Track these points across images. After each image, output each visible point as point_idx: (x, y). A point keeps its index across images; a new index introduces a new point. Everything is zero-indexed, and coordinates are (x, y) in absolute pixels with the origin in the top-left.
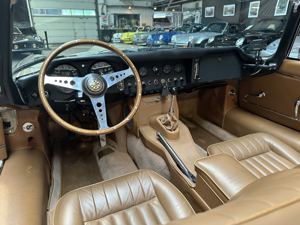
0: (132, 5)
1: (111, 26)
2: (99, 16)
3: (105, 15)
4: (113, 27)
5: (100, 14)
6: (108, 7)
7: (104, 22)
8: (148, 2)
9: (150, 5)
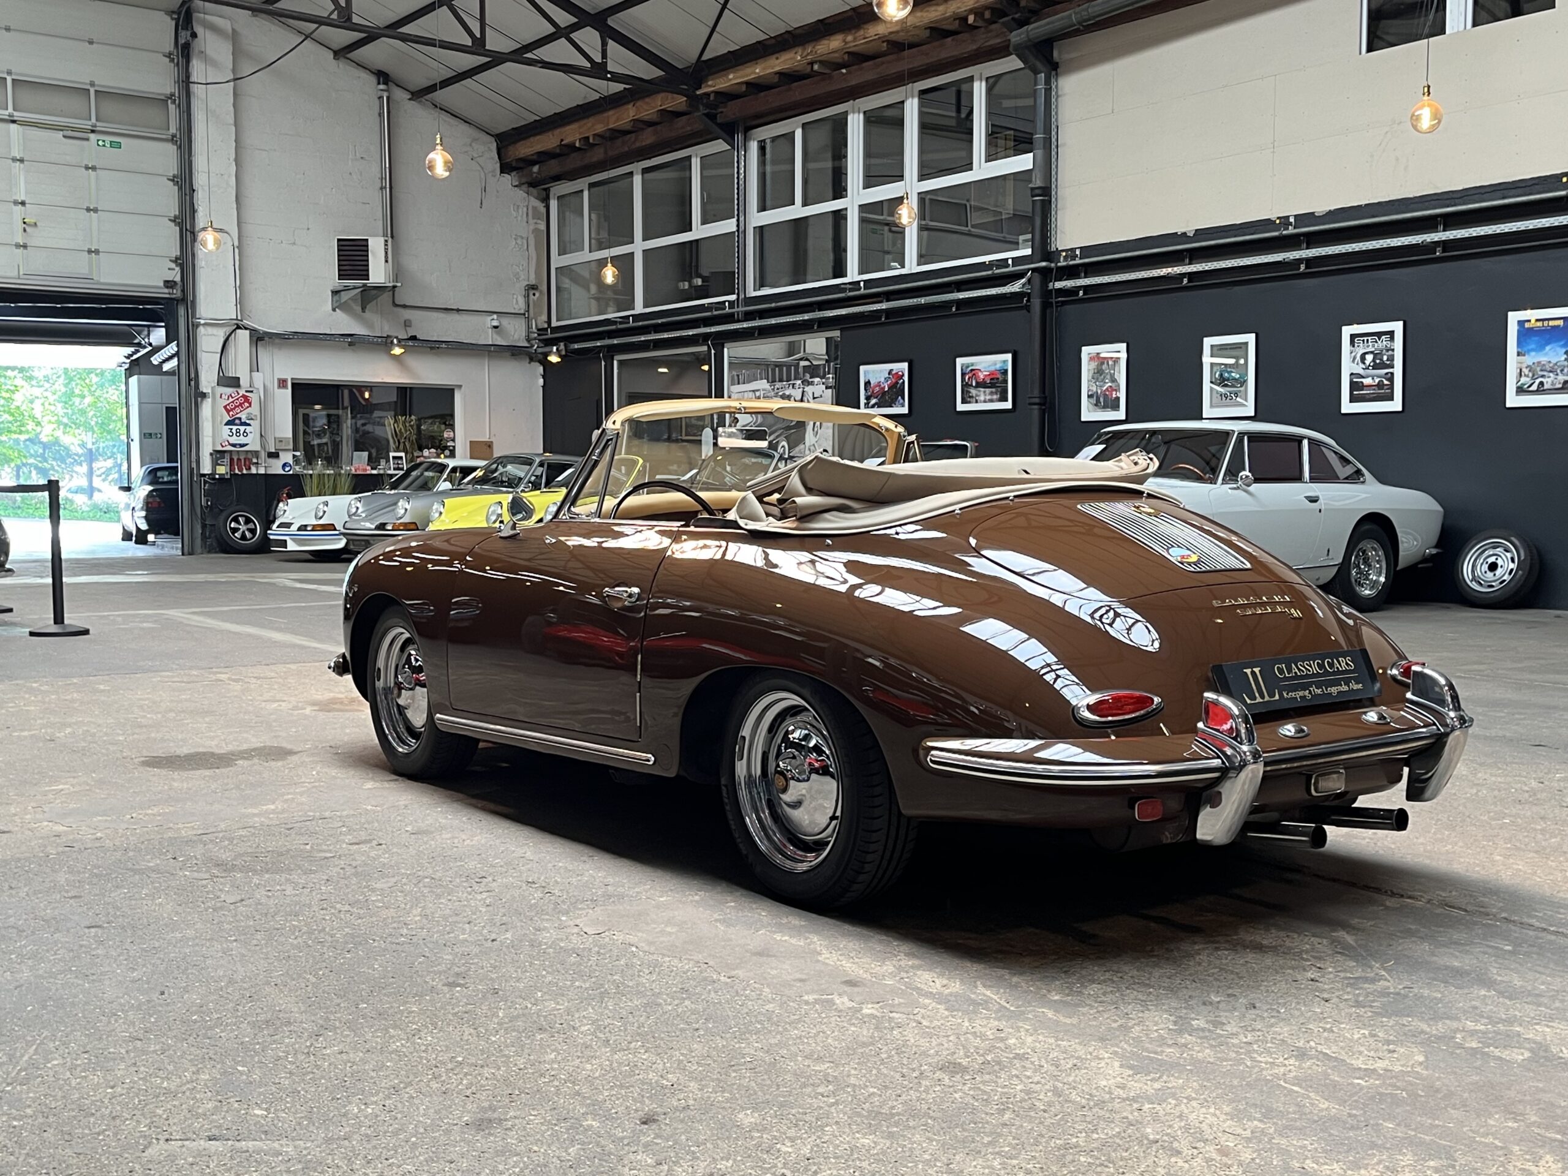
0: (412, 333)
1: (274, 455)
2: (204, 395)
3: (242, 392)
4: (287, 457)
7: (234, 428)
8: (506, 322)
9: (516, 337)
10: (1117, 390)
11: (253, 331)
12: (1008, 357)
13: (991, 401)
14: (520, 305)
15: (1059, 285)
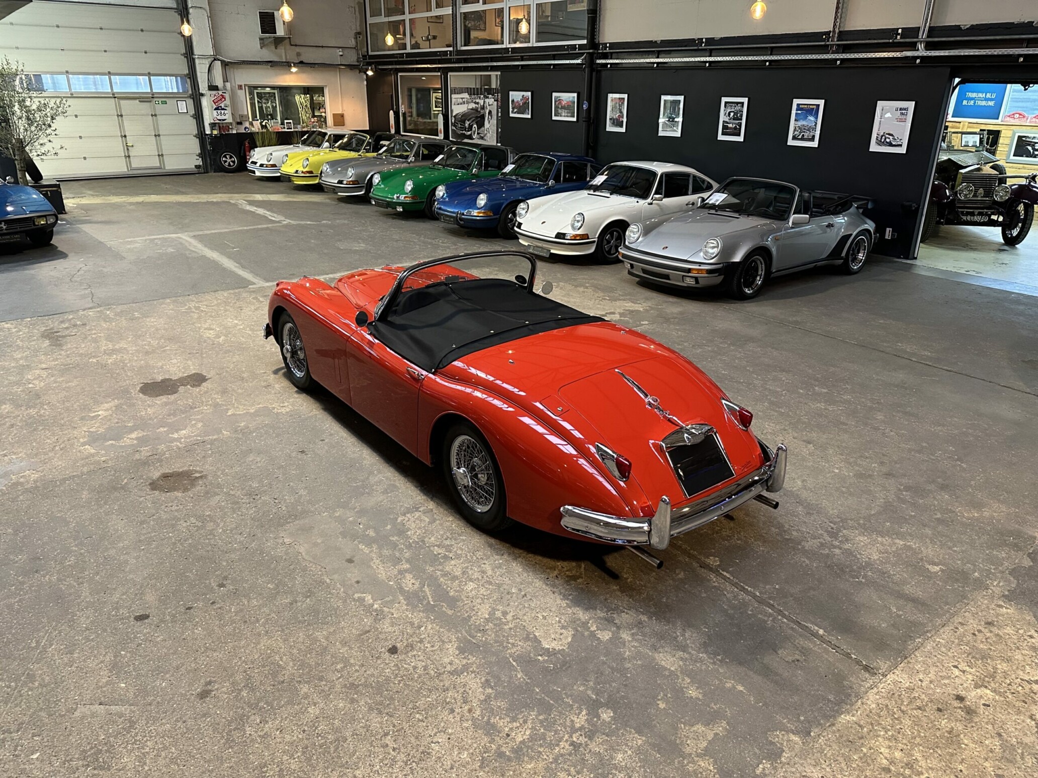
0: (301, 59)
1: (240, 123)
5: (203, 87)
6: (226, 65)
7: (219, 111)
8: (346, 52)
9: (352, 60)
10: (623, 117)
11: (223, 62)
12: (575, 95)
13: (567, 116)
14: (352, 43)
15: (599, 61)
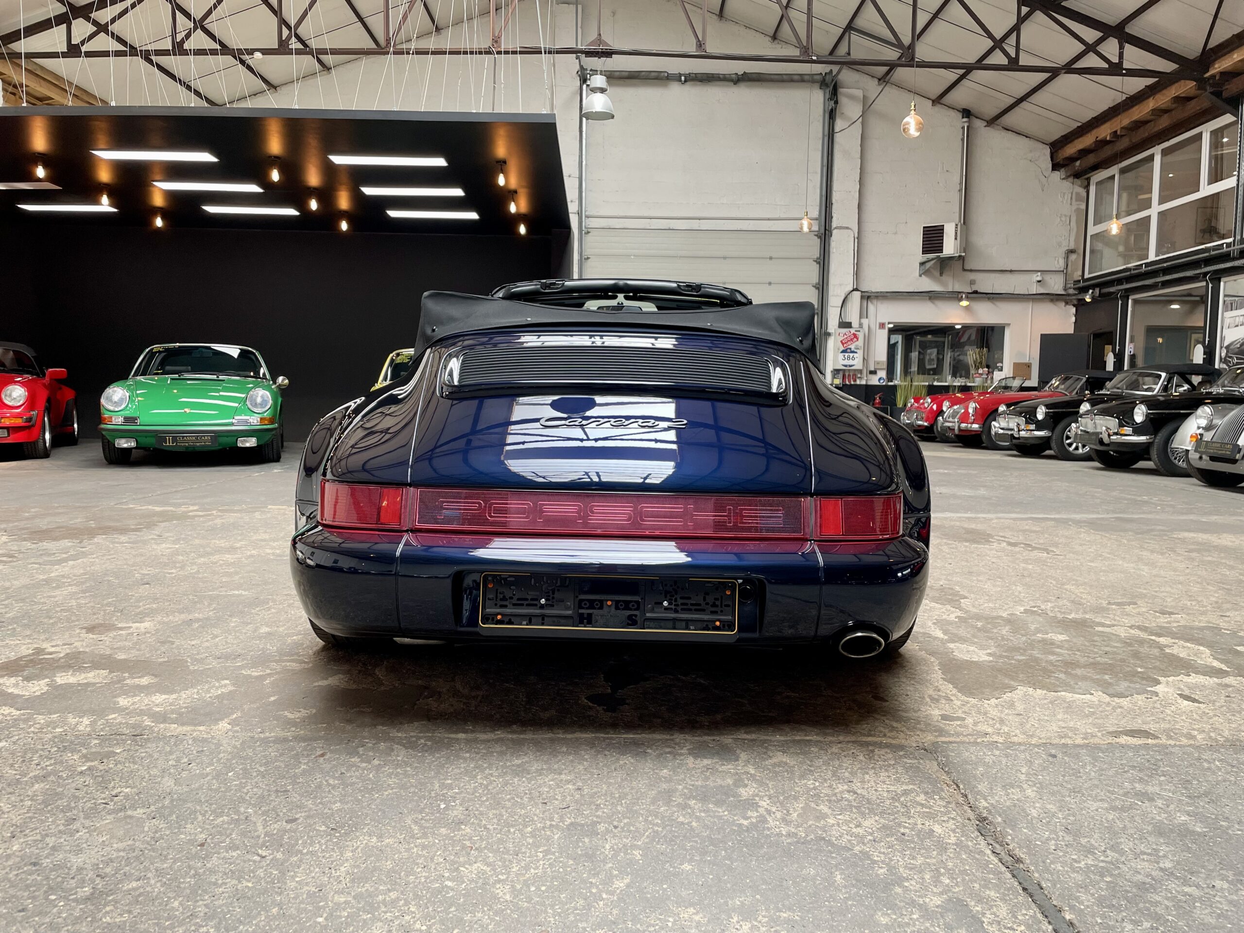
0: (975, 288)
1: (874, 372)
2: (829, 334)
3: (853, 331)
4: (883, 374)
5: (832, 324)
6: (867, 297)
7: (846, 355)
8: (1048, 278)
9: (1056, 287)
11: (863, 293)
14: (1060, 264)
